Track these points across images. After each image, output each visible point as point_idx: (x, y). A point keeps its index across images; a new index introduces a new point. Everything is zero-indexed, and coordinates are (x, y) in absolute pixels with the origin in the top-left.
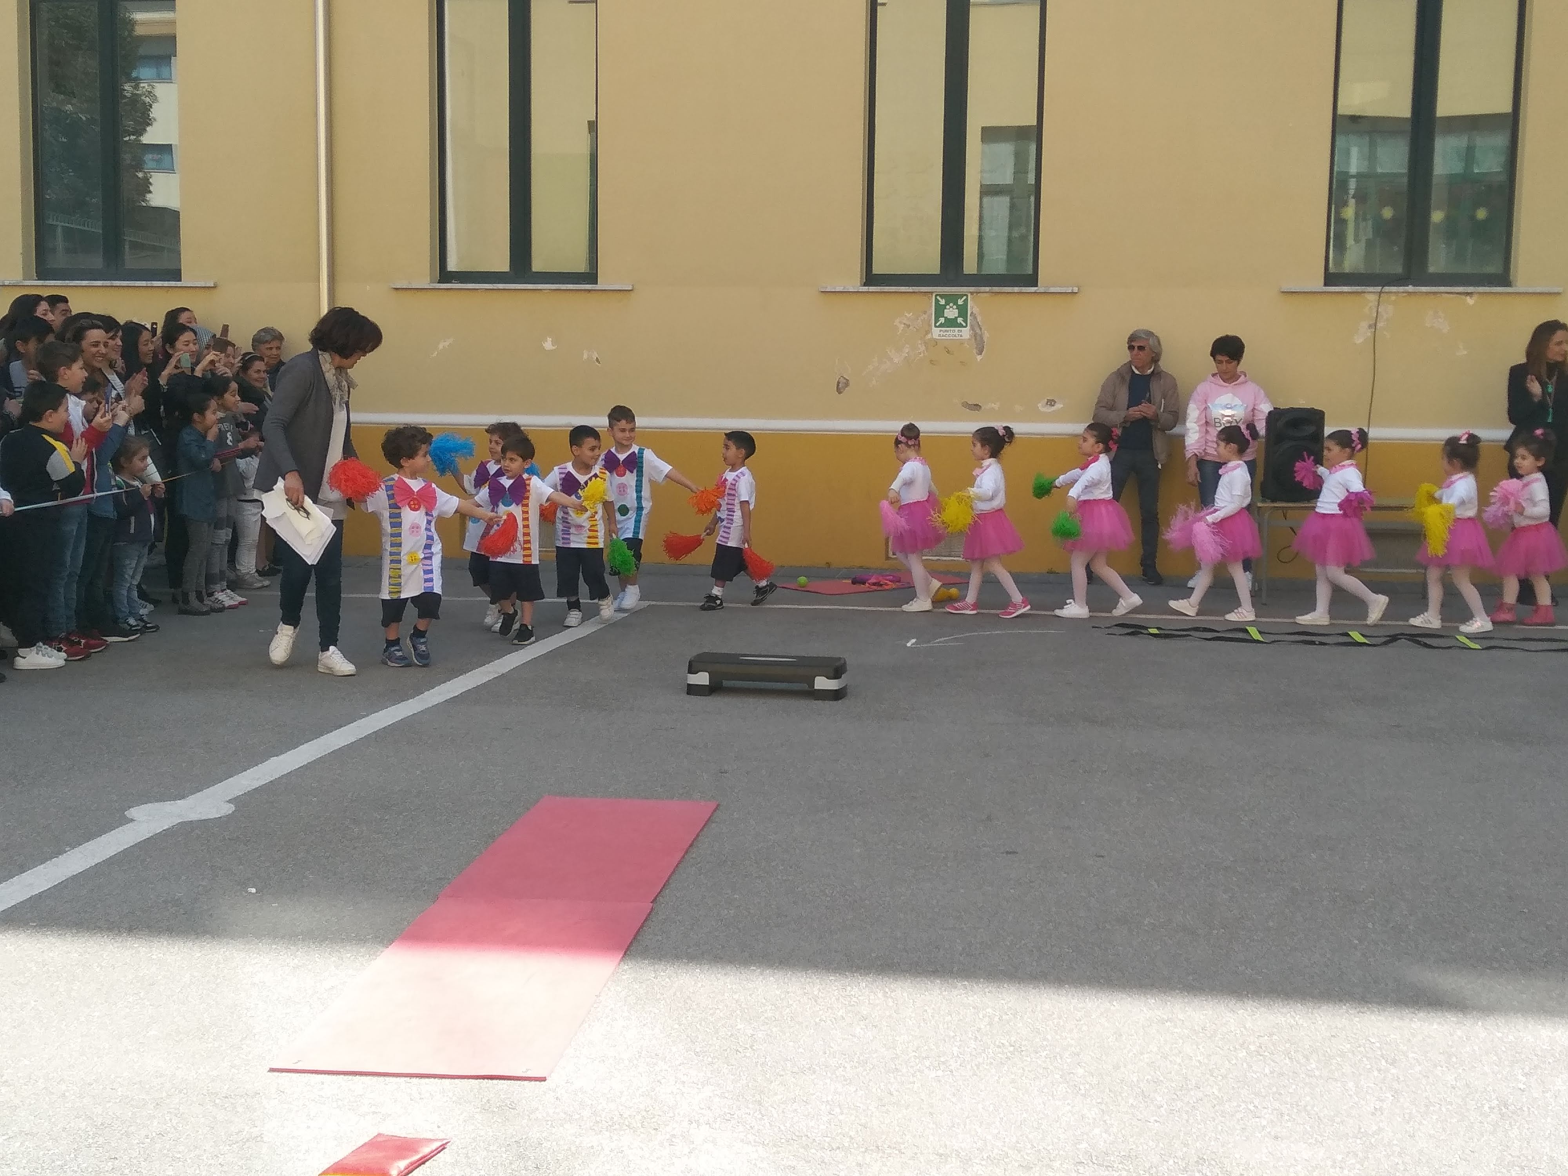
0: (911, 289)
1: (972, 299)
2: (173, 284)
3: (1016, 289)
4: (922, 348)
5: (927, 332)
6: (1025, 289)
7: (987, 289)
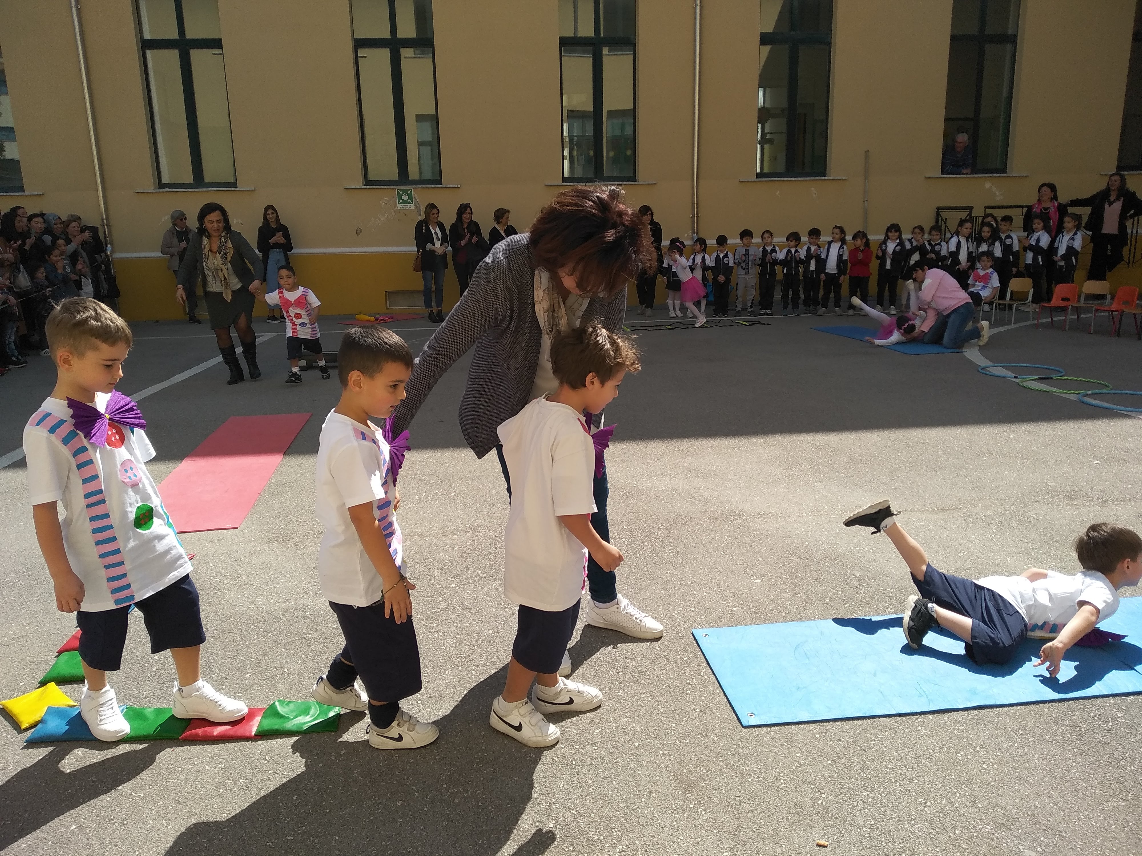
0: (386, 187)
1: (414, 191)
2: (20, 193)
3: (433, 186)
4: (393, 213)
5: (395, 207)
6: (437, 186)
7: (420, 186)
